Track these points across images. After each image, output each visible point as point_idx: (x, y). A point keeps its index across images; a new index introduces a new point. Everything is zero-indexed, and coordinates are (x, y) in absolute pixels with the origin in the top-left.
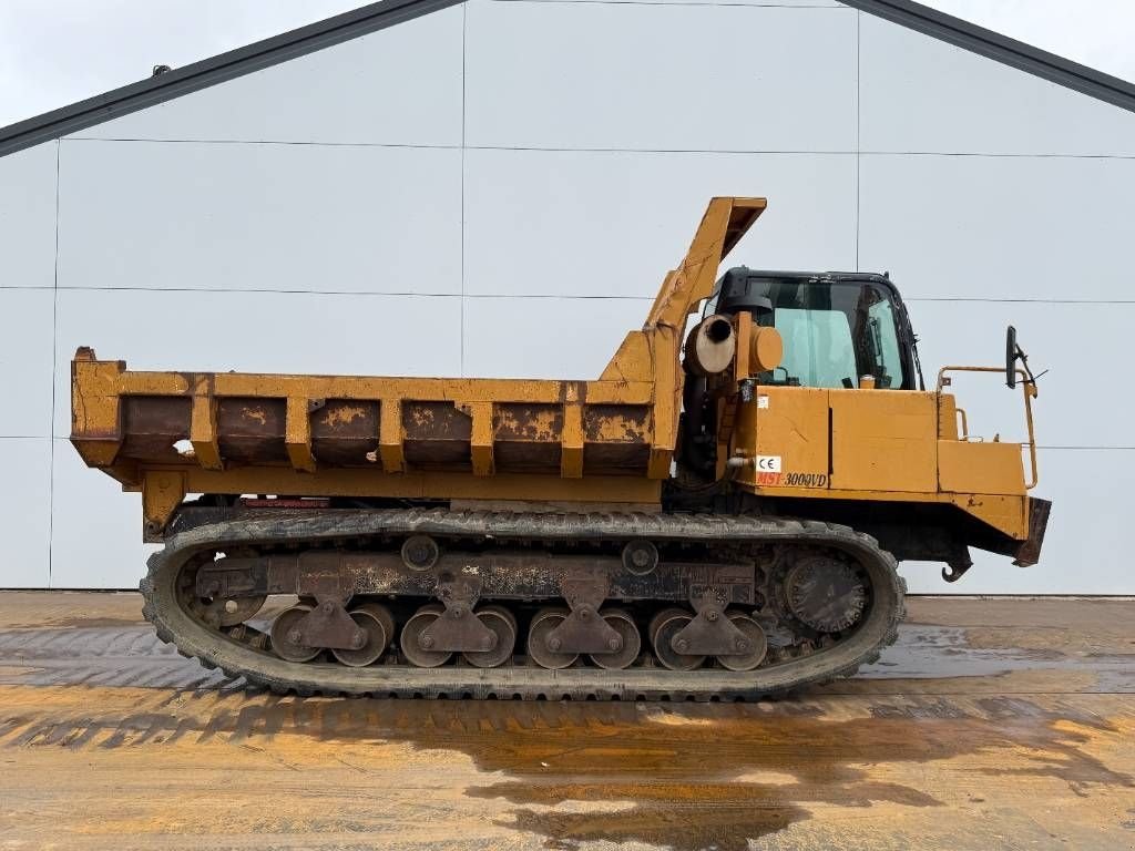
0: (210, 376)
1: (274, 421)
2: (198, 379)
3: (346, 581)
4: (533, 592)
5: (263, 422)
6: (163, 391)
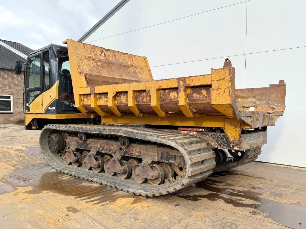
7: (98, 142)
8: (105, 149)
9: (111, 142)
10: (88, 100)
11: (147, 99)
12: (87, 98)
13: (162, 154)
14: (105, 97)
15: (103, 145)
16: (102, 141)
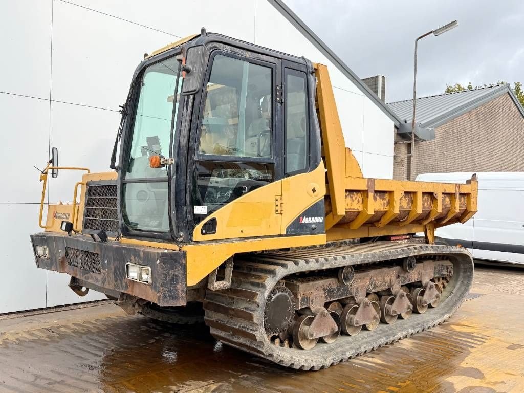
7: (367, 276)
8: (378, 284)
9: (386, 270)
10: (353, 201)
11: (427, 203)
12: (351, 197)
13: (435, 268)
14: (380, 198)
15: (375, 279)
16: (372, 273)
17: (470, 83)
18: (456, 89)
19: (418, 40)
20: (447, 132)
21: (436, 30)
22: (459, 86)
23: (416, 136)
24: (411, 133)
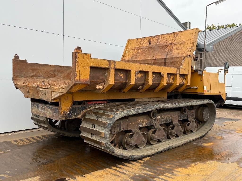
0: (114, 62)
1: (125, 77)
2: (112, 62)
3: (138, 124)
4: (168, 121)
5: (123, 77)
6: (102, 66)
17: (219, 24)
18: (212, 26)
19: (207, 6)
20: (217, 48)
21: (216, 2)
22: (213, 25)
23: (205, 50)
24: (203, 49)
